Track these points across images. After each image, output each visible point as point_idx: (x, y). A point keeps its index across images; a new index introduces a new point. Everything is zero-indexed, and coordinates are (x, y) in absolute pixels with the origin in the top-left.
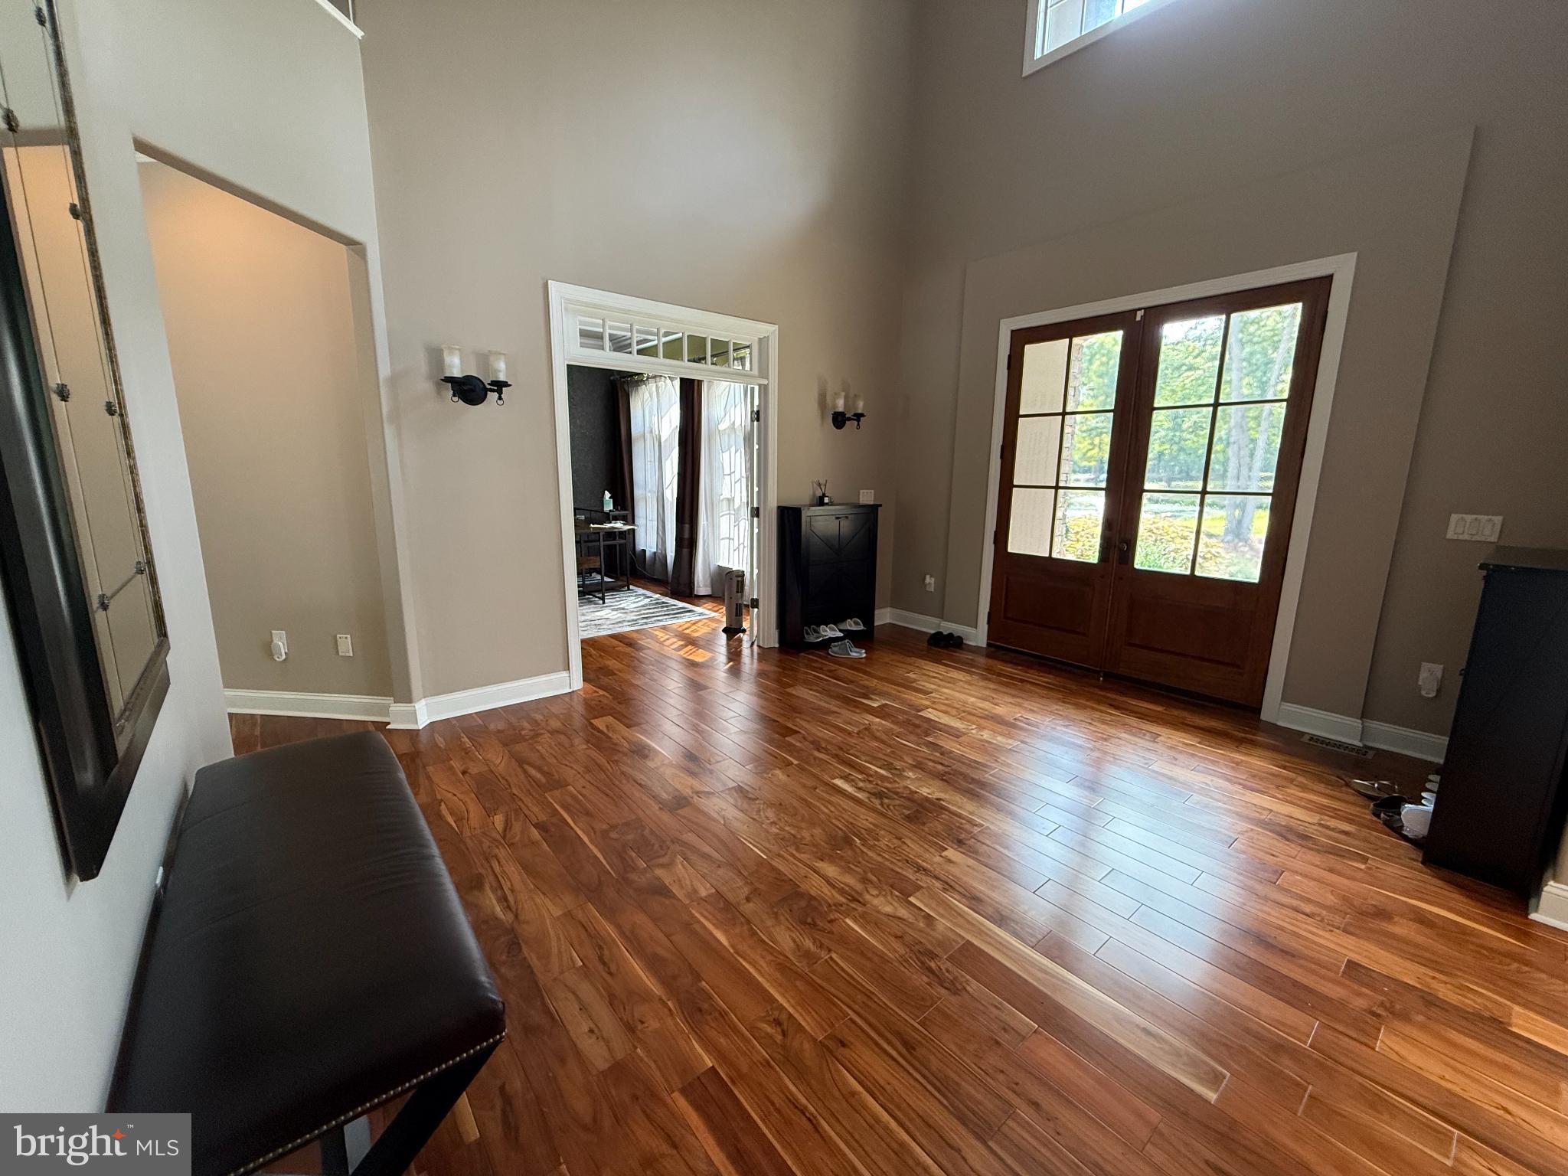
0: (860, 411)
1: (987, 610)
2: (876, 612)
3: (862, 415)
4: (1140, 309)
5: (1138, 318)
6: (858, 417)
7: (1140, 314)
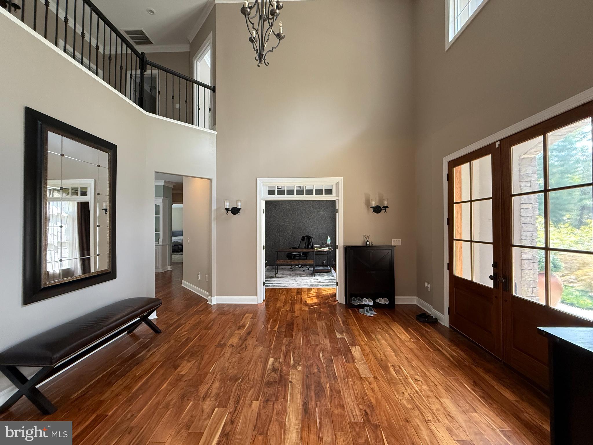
0: (386, 206)
1: (448, 306)
2: (396, 297)
3: (387, 207)
4: (497, 141)
5: (497, 146)
6: (385, 208)
7: (498, 144)
